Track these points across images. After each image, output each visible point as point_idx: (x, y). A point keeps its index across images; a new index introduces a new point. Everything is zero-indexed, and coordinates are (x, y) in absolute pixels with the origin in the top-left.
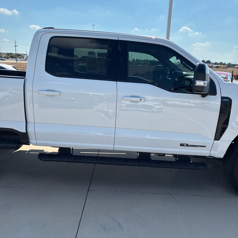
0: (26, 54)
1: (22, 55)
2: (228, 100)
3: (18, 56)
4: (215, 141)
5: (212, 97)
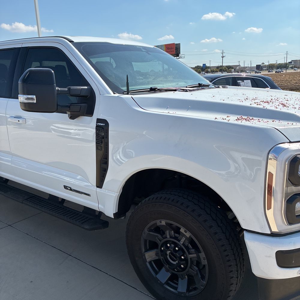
0: (239, 65)
1: (234, 67)
2: (104, 124)
3: (228, 69)
4: (98, 189)
5: (87, 118)
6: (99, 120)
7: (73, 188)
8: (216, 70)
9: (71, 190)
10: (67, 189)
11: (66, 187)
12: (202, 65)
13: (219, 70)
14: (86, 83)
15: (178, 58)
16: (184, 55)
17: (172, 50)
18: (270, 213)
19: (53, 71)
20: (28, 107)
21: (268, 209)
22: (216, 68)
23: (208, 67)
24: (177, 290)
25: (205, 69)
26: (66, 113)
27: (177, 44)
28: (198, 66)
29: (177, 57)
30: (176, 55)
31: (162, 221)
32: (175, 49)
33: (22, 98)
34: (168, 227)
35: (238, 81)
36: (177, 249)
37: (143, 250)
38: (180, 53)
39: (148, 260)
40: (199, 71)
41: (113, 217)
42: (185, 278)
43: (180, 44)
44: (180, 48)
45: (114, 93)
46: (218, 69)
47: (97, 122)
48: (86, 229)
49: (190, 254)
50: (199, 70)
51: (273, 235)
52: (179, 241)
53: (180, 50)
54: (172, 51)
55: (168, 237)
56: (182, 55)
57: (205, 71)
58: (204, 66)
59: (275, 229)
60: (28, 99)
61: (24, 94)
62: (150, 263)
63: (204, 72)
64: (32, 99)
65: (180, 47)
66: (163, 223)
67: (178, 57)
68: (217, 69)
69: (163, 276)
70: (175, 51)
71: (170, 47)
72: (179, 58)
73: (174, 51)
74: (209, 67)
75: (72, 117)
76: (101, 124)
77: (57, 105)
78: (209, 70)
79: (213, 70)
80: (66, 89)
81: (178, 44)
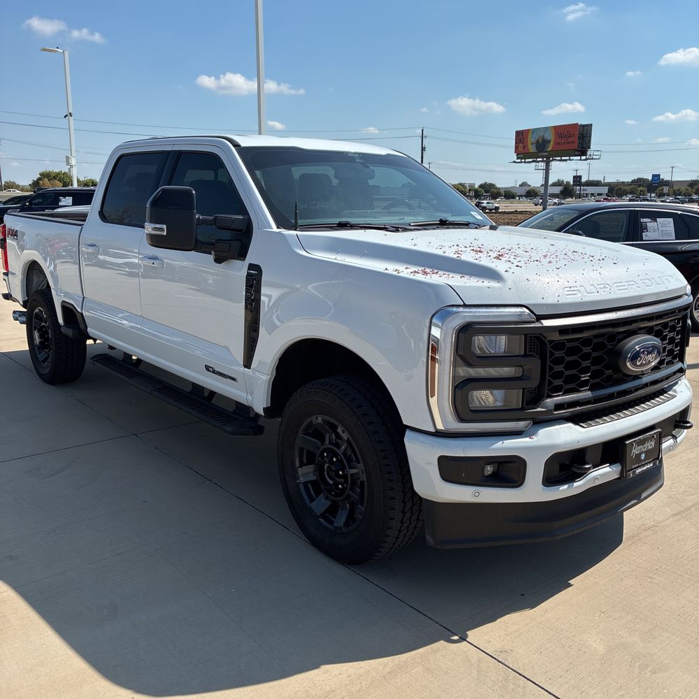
2: (257, 272)
4: (246, 369)
5: (237, 263)
6: (251, 266)
7: (216, 369)
8: (687, 190)
9: (214, 372)
10: (209, 371)
11: (207, 368)
12: (650, 178)
13: (694, 191)
14: (244, 211)
15: (584, 160)
16: (599, 153)
17: (570, 140)
18: (433, 401)
19: (195, 191)
20: (156, 241)
21: (432, 397)
22: (689, 186)
23: (667, 181)
24: (332, 525)
25: (657, 187)
26: (211, 254)
27: (584, 126)
28: (639, 180)
29: (581, 156)
30: (579, 151)
31: (319, 418)
32: (579, 138)
33: (149, 228)
34: (326, 426)
35: (642, 220)
36: (335, 460)
37: (297, 464)
38: (589, 148)
39: (302, 480)
40: (641, 191)
41: (263, 415)
42: (346, 507)
43: (591, 125)
44: (590, 136)
45: (278, 228)
46: (692, 188)
47: (249, 269)
48: (227, 432)
49: (350, 468)
50: (642, 188)
51: (438, 434)
52: (339, 448)
53: (590, 139)
54: (569, 143)
55: (327, 442)
56: (594, 151)
57: (657, 191)
58: (656, 178)
59: (440, 426)
60: (155, 229)
61: (151, 222)
62: (305, 484)
63: (653, 195)
64: (162, 230)
65: (591, 133)
66: (320, 420)
67: (583, 158)
68: (689, 188)
69: (320, 505)
70: (577, 142)
71: (566, 133)
72: (586, 159)
73: (574, 142)
74: (667, 183)
75: (219, 260)
76: (253, 272)
77: (196, 240)
78: (666, 190)
79: (679, 190)
80: (212, 218)
81: (587, 125)
